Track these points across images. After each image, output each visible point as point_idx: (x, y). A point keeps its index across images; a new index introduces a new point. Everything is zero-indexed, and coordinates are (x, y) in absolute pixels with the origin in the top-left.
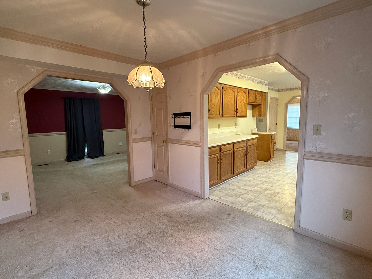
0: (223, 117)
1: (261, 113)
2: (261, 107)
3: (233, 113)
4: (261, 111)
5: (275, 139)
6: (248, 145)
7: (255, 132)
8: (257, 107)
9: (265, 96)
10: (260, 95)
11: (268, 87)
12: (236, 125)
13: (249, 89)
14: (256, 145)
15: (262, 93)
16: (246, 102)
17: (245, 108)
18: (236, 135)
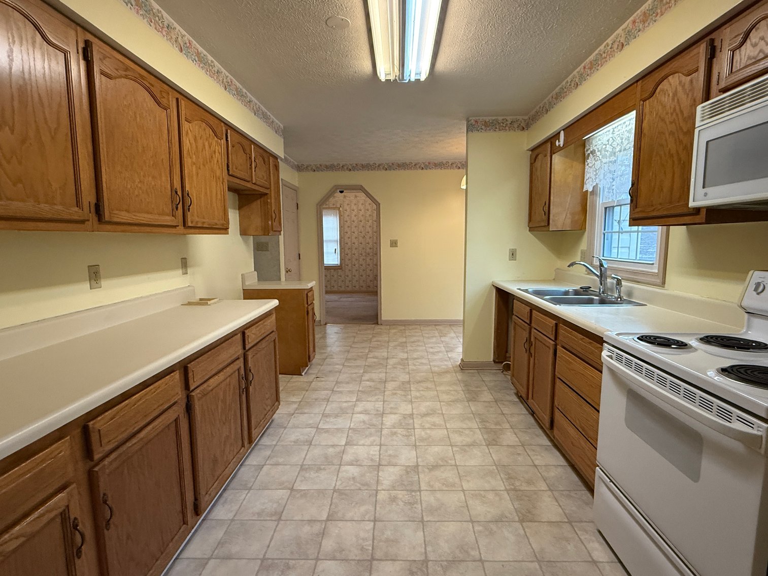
0: (110, 223)
1: (270, 222)
2: (269, 201)
3: (168, 211)
4: (270, 217)
5: (314, 302)
6: (247, 348)
7: (253, 282)
8: (256, 200)
9: (277, 167)
10: (264, 160)
11: (283, 140)
12: (185, 264)
13: (229, 126)
14: (274, 336)
15: (266, 155)
16: (221, 172)
17: (219, 197)
18: (190, 304)
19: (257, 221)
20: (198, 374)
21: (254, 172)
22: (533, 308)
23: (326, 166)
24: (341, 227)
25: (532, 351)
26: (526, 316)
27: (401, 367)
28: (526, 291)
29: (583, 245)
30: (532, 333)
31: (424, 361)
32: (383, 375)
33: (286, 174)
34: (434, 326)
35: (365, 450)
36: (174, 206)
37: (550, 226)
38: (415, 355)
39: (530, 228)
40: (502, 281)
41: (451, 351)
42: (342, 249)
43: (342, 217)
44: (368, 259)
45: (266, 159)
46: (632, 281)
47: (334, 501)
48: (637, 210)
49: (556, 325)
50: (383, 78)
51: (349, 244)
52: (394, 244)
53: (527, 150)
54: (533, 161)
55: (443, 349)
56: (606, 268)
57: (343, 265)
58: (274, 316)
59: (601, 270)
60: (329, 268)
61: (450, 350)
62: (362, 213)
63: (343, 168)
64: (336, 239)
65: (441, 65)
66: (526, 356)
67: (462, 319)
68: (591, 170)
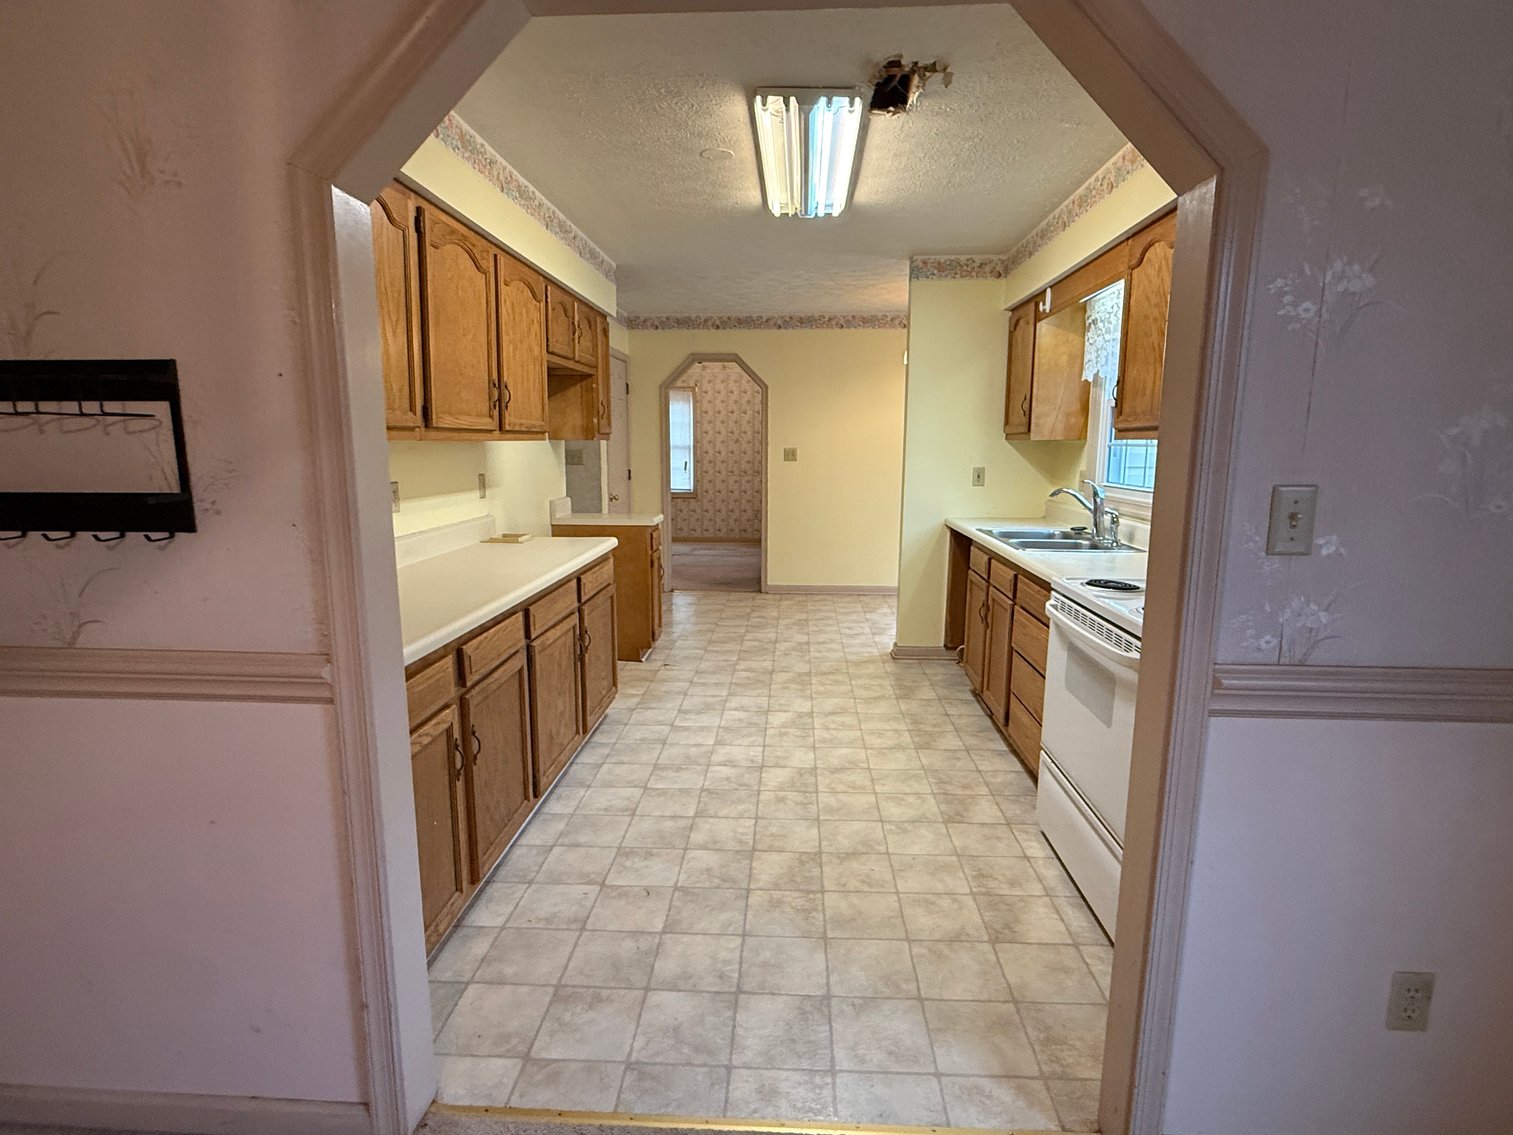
0: (438, 429)
1: (595, 420)
2: (594, 386)
3: (485, 410)
4: (595, 411)
5: (660, 548)
6: (583, 601)
7: (565, 515)
8: (575, 384)
9: (605, 332)
10: (589, 323)
11: (615, 287)
12: (483, 483)
13: (549, 280)
14: (612, 589)
15: (594, 315)
16: (538, 350)
17: (537, 385)
18: (492, 541)
19: (575, 418)
20: (541, 618)
21: (577, 344)
22: (993, 556)
23: (677, 319)
24: (696, 422)
25: (989, 621)
26: (983, 570)
27: (797, 653)
28: (989, 533)
29: (1083, 466)
30: (990, 593)
31: (834, 646)
32: (768, 664)
33: (620, 340)
34: (856, 597)
35: (742, 750)
36: (492, 404)
37: (1032, 434)
38: (821, 638)
39: (1007, 435)
40: (957, 518)
41: (880, 634)
42: (698, 462)
43: (698, 405)
44: (743, 482)
45: (593, 322)
46: (1136, 518)
47: (702, 799)
48: (1121, 418)
49: (1016, 576)
50: (777, 213)
51: (711, 452)
52: (790, 455)
53: (1006, 310)
54: (1012, 329)
55: (867, 630)
56: (1102, 499)
57: (699, 490)
58: (611, 561)
59: (1095, 502)
60: (677, 497)
61: (877, 631)
62: (734, 397)
63: (705, 323)
64: (687, 444)
65: (861, 196)
66: (982, 626)
67: (896, 585)
68: (1093, 349)
